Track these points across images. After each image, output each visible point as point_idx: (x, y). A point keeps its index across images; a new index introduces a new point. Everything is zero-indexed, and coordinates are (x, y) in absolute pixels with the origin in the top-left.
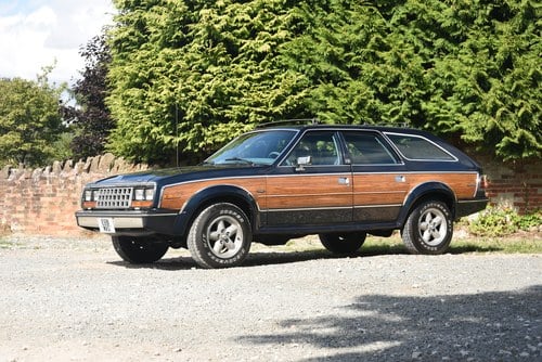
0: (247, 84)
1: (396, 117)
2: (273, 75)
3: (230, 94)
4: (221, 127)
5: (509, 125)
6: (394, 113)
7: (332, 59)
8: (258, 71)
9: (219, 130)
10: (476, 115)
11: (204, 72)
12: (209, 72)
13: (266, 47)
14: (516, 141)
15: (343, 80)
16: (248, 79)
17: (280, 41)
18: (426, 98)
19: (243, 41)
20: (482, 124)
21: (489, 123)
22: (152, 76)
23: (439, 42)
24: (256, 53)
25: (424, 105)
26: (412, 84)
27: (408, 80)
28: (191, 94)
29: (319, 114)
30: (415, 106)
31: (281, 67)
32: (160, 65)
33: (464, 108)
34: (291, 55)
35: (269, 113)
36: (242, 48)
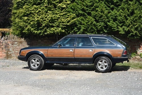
0: (59, 16)
1: (101, 27)
2: (66, 14)
3: (55, 19)
4: (52, 29)
5: (133, 30)
6: (100, 25)
7: (83, 10)
8: (62, 13)
9: (51, 29)
10: (123, 27)
11: (47, 13)
12: (48, 13)
13: (65, 6)
14: (134, 34)
15: (86, 16)
16: (60, 15)
17: (68, 4)
18: (109, 21)
19: (58, 4)
20: (125, 29)
21: (127, 29)
22: (31, 13)
23: (112, 6)
24: (62, 7)
25: (108, 23)
26: (106, 17)
27: (105, 17)
28: (44, 19)
29: (79, 25)
30: (106, 23)
31: (68, 12)
32: (33, 10)
33: (120, 25)
34: (71, 8)
35: (66, 25)
36: (58, 6)
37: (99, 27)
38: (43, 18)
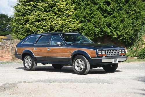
0: (67, 22)
1: (98, 32)
2: (72, 20)
3: (64, 25)
5: (124, 34)
7: (85, 17)
8: (68, 19)
10: (117, 32)
12: (58, 19)
13: (71, 13)
14: (125, 37)
15: (86, 22)
17: (73, 12)
18: (104, 27)
21: (119, 34)
23: (105, 15)
24: (68, 15)
25: (104, 29)
29: (81, 30)
30: (102, 29)
31: (73, 18)
32: (45, 16)
33: (113, 30)
34: (76, 15)
35: (73, 30)
36: (65, 13)
37: (97, 32)
38: (55, 23)
